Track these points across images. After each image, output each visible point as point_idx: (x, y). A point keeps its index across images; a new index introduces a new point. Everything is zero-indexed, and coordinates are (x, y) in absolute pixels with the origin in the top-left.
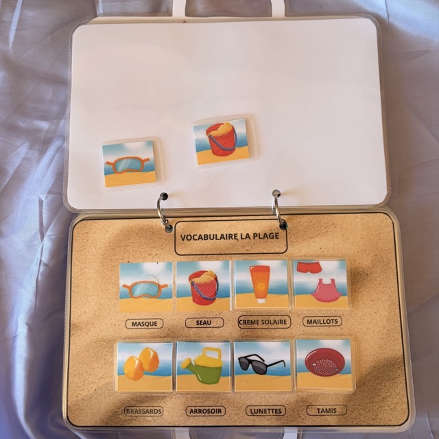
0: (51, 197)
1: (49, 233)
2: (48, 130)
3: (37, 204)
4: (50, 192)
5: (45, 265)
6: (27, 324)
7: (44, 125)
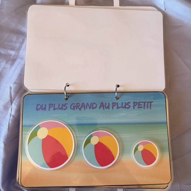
0: (15, 85)
1: (14, 101)
2: (14, 55)
3: (9, 88)
4: (15, 83)
5: (13, 116)
6: (4, 142)
7: (13, 53)
